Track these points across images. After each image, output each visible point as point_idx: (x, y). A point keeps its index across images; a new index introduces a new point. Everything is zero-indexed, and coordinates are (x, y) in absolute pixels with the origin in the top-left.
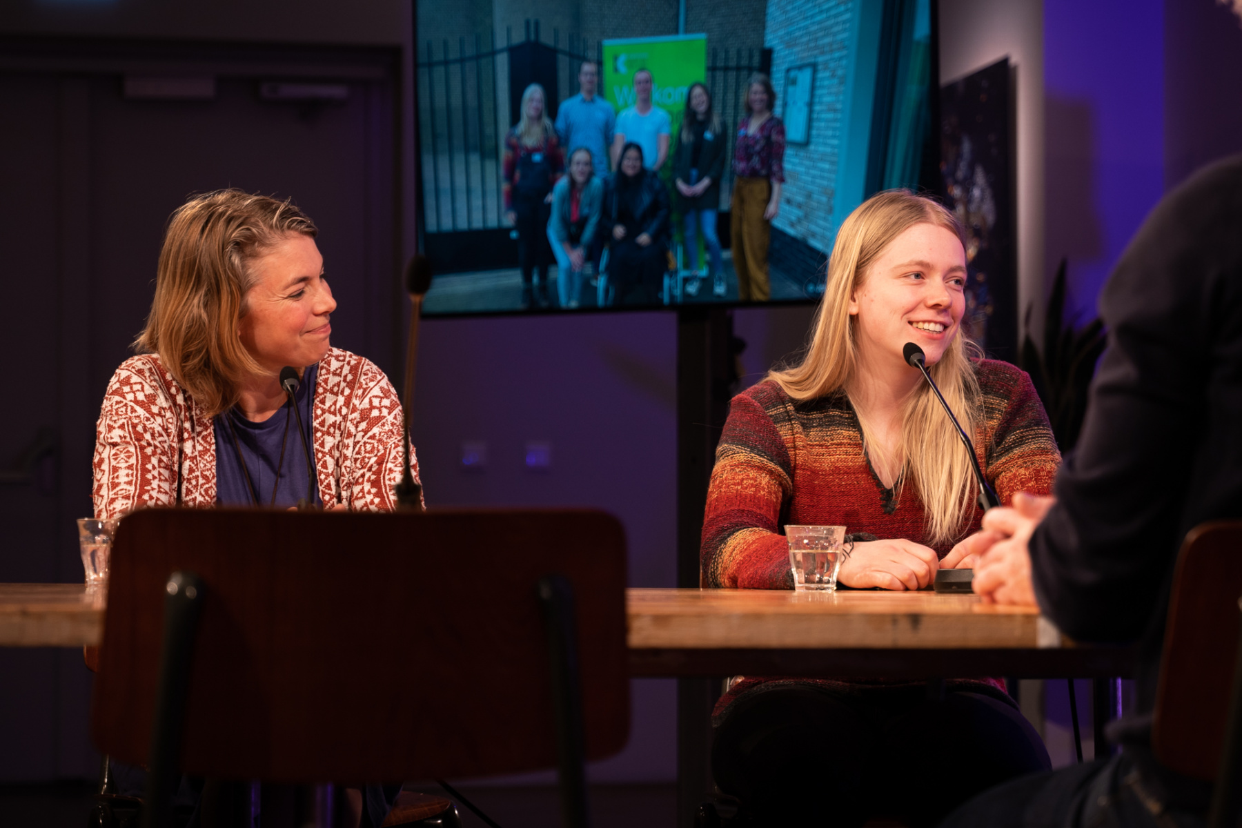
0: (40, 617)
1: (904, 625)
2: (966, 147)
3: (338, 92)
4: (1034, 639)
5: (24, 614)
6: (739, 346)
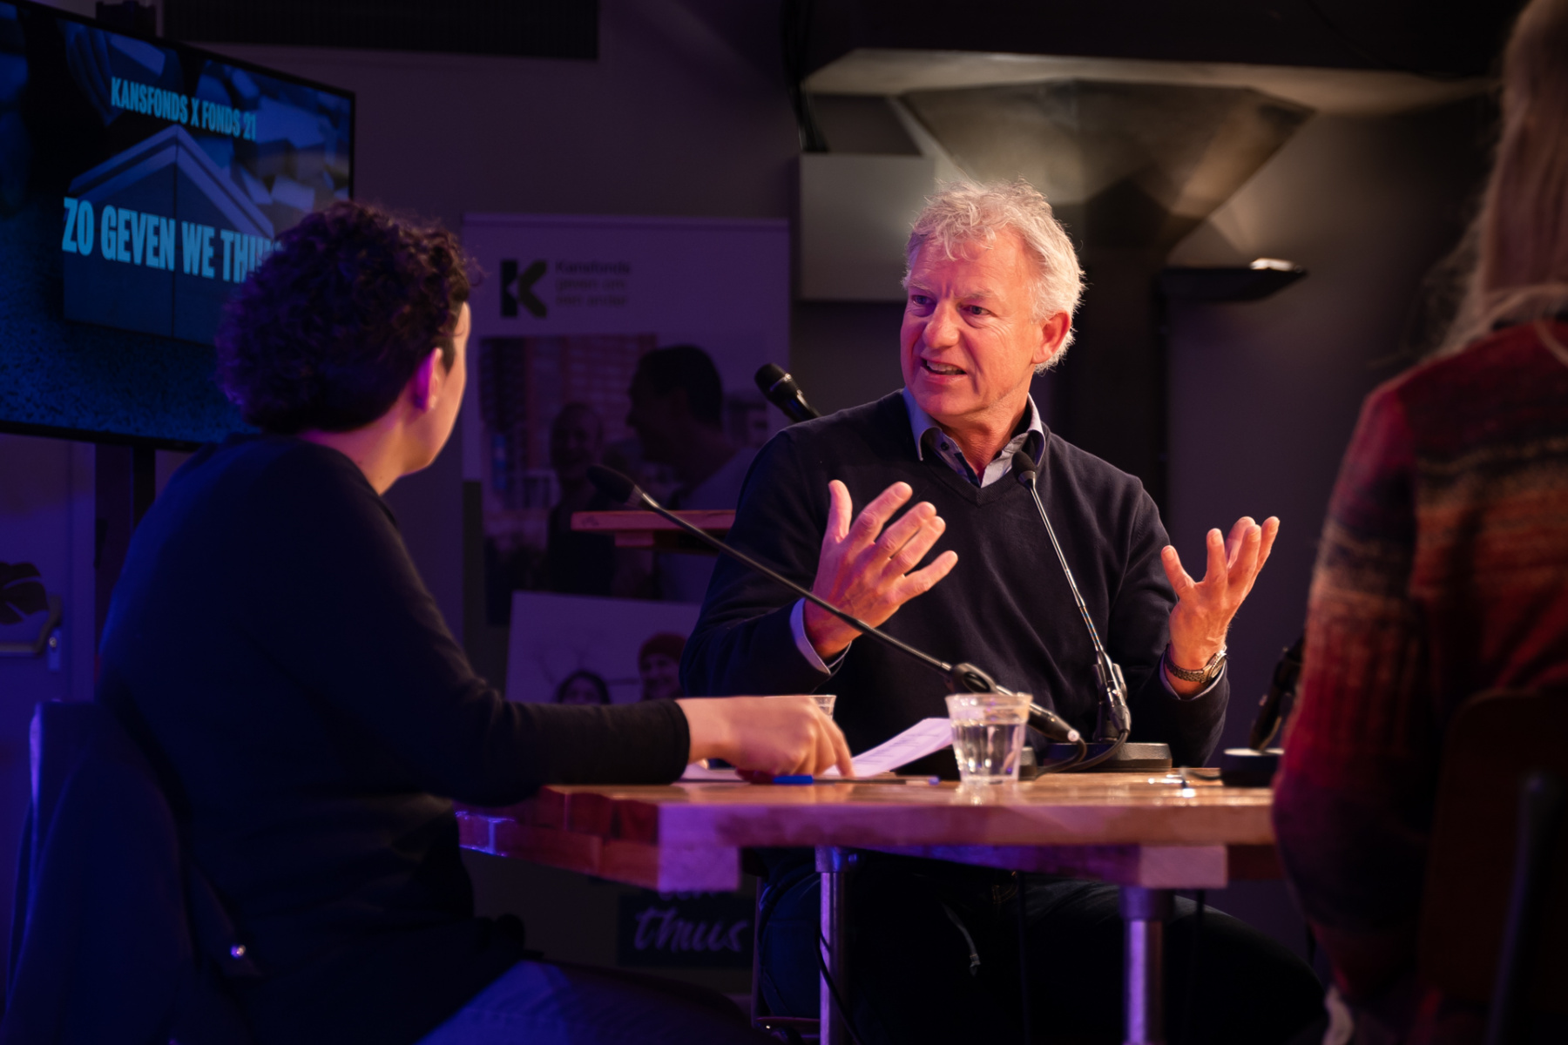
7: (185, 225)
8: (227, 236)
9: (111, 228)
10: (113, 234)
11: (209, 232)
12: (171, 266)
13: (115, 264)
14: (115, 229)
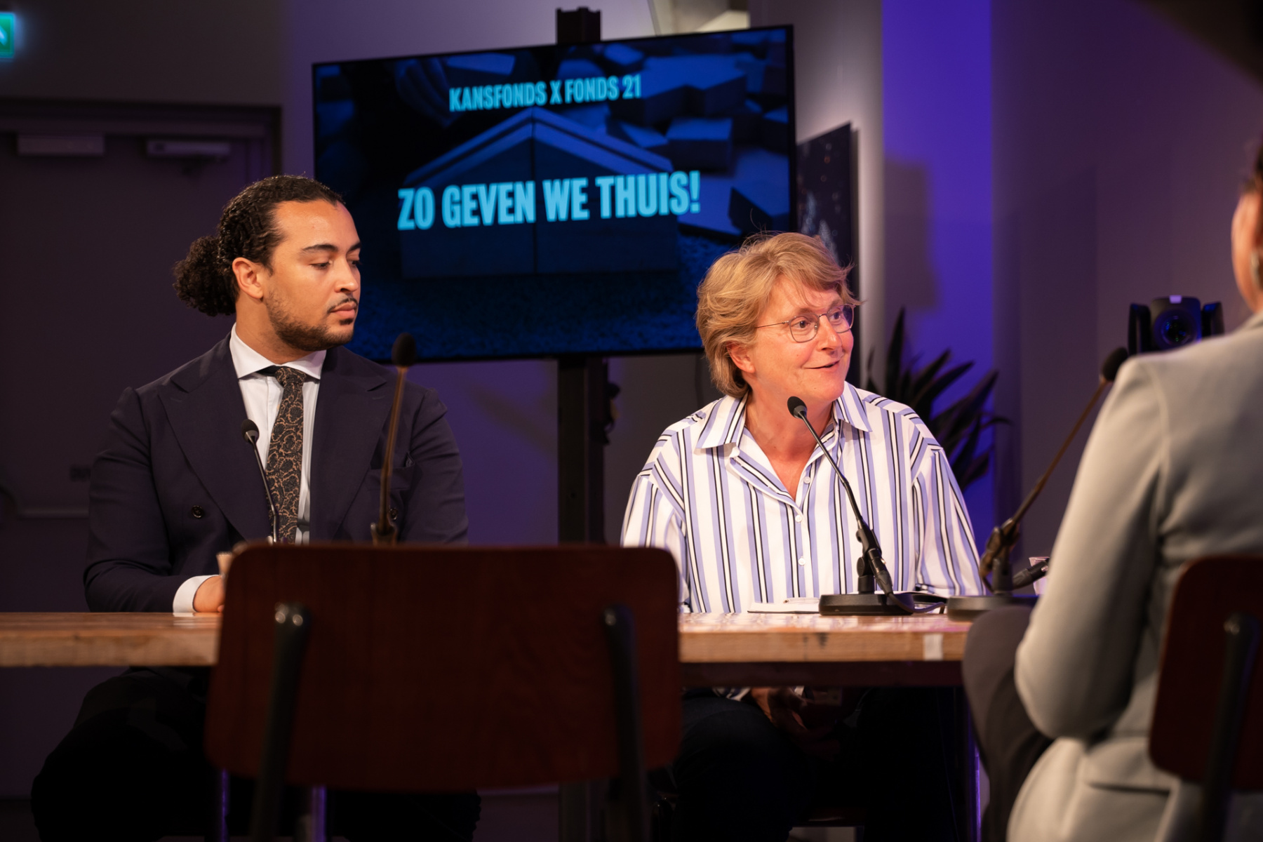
0: (90, 641)
1: (813, 642)
2: (811, 204)
3: (219, 149)
4: (921, 653)
5: (77, 638)
6: (613, 391)
7: (547, 185)
8: (604, 183)
9: (453, 203)
10: (457, 208)
11: (583, 182)
12: (531, 217)
13: (462, 231)
14: (460, 202)
